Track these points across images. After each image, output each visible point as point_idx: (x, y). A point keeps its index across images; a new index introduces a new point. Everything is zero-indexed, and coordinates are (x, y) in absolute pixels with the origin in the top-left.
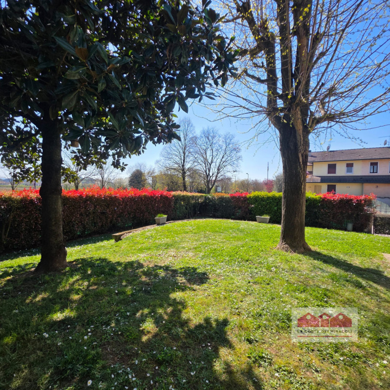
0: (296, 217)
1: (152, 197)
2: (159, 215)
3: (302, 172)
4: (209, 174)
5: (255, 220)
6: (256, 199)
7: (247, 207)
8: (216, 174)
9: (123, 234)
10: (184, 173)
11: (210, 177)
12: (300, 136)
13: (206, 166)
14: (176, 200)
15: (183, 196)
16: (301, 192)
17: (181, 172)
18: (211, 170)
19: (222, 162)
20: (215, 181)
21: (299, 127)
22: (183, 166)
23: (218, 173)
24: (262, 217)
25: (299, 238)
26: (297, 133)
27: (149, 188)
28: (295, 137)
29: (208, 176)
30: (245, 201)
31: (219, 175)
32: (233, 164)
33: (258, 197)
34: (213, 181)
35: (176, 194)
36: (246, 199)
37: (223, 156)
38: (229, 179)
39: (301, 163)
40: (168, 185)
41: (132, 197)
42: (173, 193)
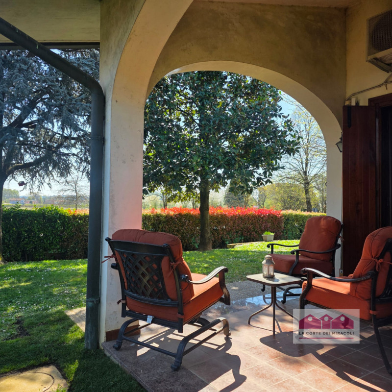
1: (259, 216)
2: (266, 233)
10: (307, 183)
14: (287, 220)
15: (296, 216)
17: (303, 182)
22: (305, 173)
27: (256, 207)
40: (284, 202)
41: (239, 216)
42: (283, 212)
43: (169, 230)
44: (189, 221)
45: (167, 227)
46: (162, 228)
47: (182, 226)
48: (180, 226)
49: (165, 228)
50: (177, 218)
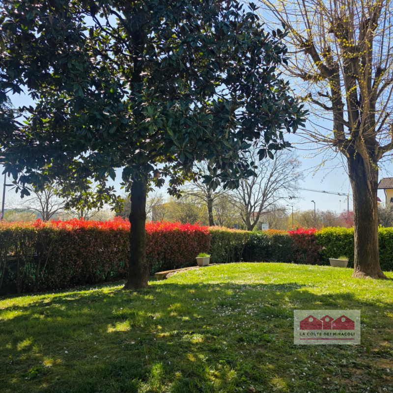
0: (368, 244)
1: (185, 232)
2: (201, 254)
3: (372, 199)
4: (249, 202)
5: (328, 264)
6: (329, 238)
7: (316, 250)
8: (261, 202)
9: (168, 273)
10: (210, 201)
11: (251, 207)
12: (367, 164)
13: (244, 190)
16: (372, 219)
17: (206, 199)
18: (252, 196)
19: (270, 183)
20: (259, 213)
21: (366, 155)
23: (263, 201)
24: (339, 259)
25: (372, 266)
26: (364, 161)
28: (363, 165)
29: (247, 205)
30: (313, 240)
31: (266, 203)
32: (289, 186)
33: (332, 234)
34: (256, 215)
35: (214, 230)
36: (313, 238)
37: (272, 173)
38: (284, 210)
39: (370, 190)
41: (163, 232)
42: (211, 228)
43: (64, 253)
44: (96, 239)
45: (61, 249)
46: (53, 250)
47: (86, 247)
48: (82, 247)
49: (58, 250)
50: (77, 235)
